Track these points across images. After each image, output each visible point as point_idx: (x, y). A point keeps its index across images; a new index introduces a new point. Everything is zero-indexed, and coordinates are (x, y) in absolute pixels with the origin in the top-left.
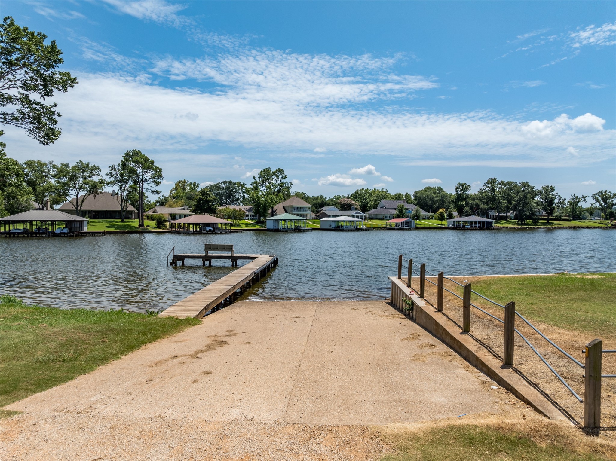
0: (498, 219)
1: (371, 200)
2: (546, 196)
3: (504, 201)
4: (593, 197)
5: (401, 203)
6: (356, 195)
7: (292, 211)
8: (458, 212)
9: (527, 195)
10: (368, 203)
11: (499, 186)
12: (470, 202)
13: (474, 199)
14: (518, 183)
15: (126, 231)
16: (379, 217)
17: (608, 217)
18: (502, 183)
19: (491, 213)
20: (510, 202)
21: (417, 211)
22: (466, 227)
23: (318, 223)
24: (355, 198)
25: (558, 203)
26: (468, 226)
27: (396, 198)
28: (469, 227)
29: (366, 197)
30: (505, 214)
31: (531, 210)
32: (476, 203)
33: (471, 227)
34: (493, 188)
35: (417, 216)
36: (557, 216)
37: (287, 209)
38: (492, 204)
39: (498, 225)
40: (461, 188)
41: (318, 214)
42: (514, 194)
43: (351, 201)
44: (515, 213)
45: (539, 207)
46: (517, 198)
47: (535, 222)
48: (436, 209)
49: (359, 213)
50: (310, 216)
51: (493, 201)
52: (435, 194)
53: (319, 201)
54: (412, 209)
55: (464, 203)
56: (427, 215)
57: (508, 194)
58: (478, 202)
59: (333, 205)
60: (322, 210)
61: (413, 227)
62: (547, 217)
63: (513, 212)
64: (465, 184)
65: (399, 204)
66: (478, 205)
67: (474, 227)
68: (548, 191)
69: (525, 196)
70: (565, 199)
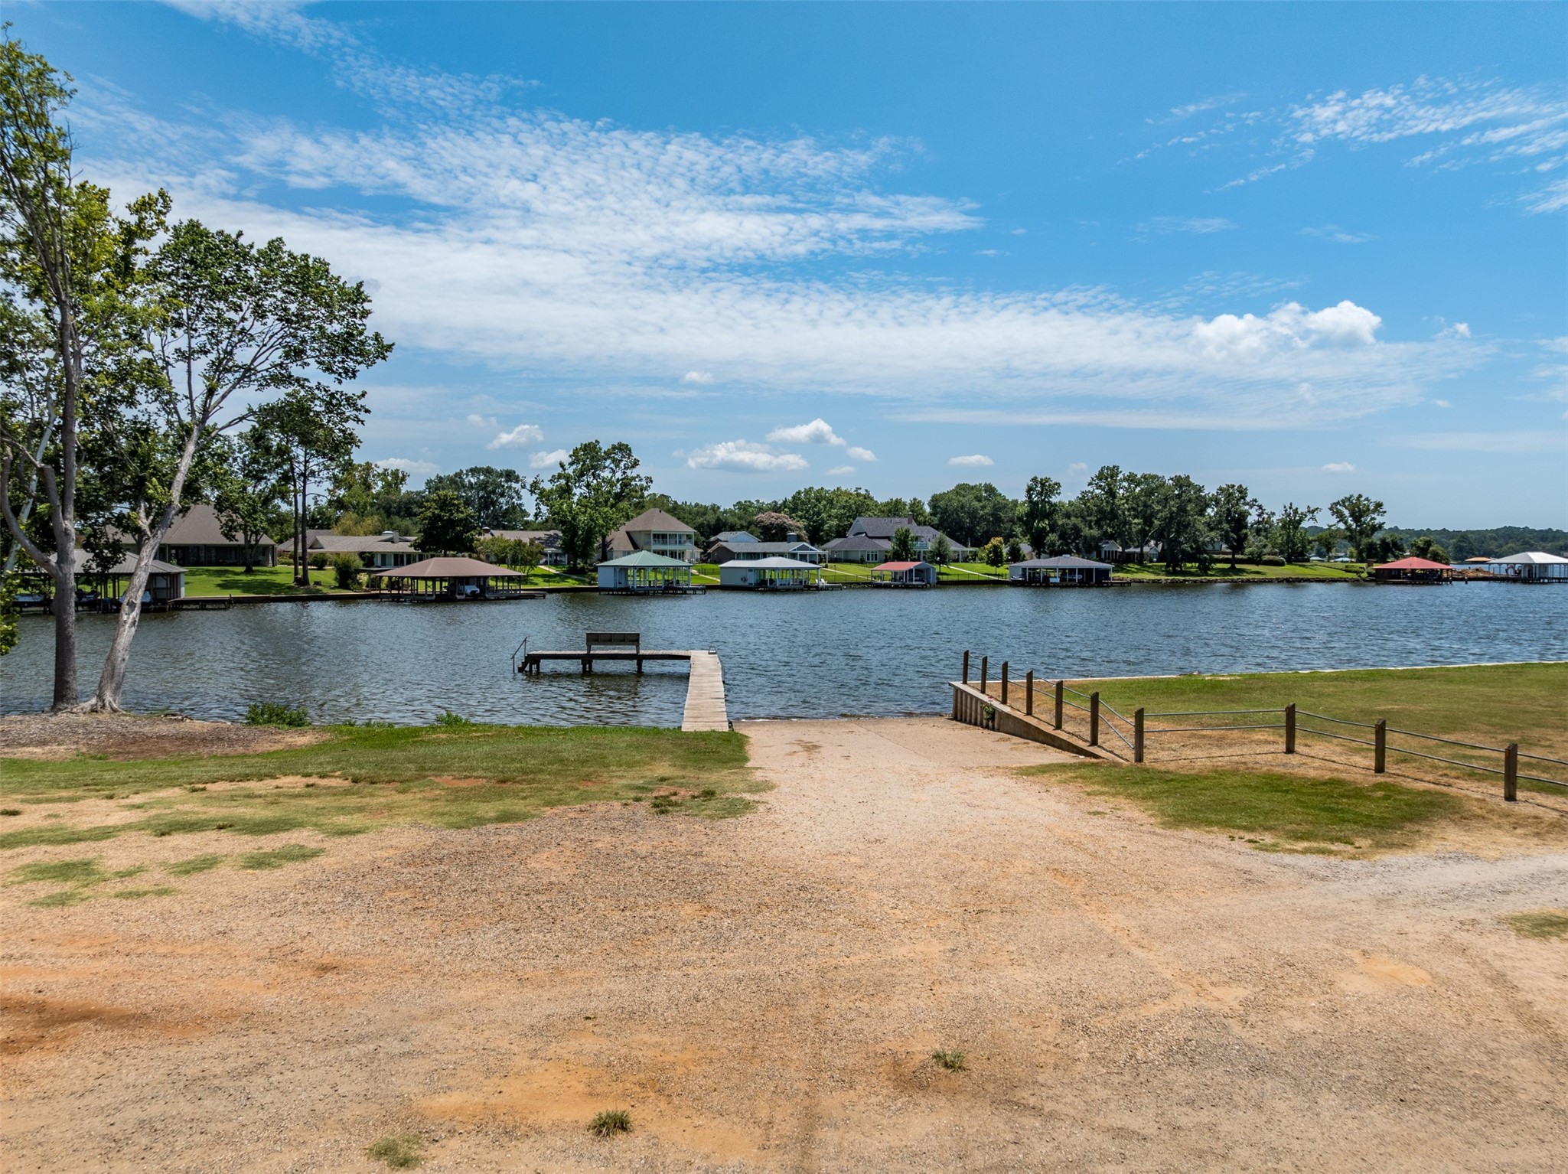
0: (1122, 561)
1: (830, 516)
2: (1228, 509)
3: (1136, 521)
4: (1331, 509)
5: (901, 524)
6: (796, 504)
7: (648, 543)
8: (1032, 545)
9: (1186, 505)
10: (824, 522)
11: (1125, 484)
12: (1060, 523)
13: (1068, 516)
14: (1167, 478)
15: (272, 595)
16: (851, 557)
17: (1364, 555)
18: (1131, 479)
19: (1107, 547)
20: (1148, 520)
21: (941, 543)
22: (1052, 580)
23: (713, 573)
24: (794, 510)
25: (1258, 522)
26: (1055, 579)
27: (890, 511)
28: (1058, 580)
29: (820, 509)
30: (1138, 550)
31: (1196, 541)
32: (1074, 525)
33: (1063, 579)
34: (1110, 489)
35: (939, 554)
36: (1252, 553)
37: (636, 538)
38: (1109, 525)
39: (1121, 575)
40: (1039, 489)
41: (709, 551)
42: (1158, 502)
43: (784, 518)
44: (1160, 545)
45: (1213, 534)
46: (1163, 514)
47: (1204, 569)
48: (982, 536)
49: (807, 548)
50: (692, 555)
51: (1112, 520)
52: (980, 501)
53: (711, 518)
54: (928, 539)
55: (1045, 524)
56: (963, 552)
57: (1145, 502)
58: (1077, 521)
59: (742, 528)
60: (718, 540)
61: (933, 580)
62: (1230, 556)
63: (1156, 545)
64: (1047, 480)
65: (899, 526)
66: (1076, 530)
67: (1070, 580)
68: (1234, 495)
69: (1182, 509)
70: (1273, 514)
